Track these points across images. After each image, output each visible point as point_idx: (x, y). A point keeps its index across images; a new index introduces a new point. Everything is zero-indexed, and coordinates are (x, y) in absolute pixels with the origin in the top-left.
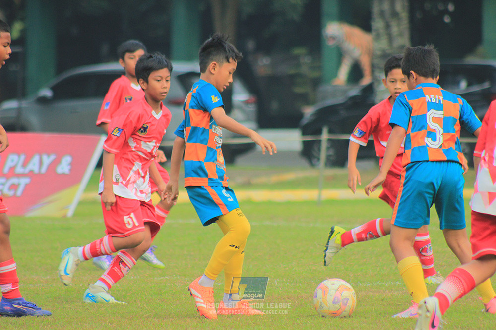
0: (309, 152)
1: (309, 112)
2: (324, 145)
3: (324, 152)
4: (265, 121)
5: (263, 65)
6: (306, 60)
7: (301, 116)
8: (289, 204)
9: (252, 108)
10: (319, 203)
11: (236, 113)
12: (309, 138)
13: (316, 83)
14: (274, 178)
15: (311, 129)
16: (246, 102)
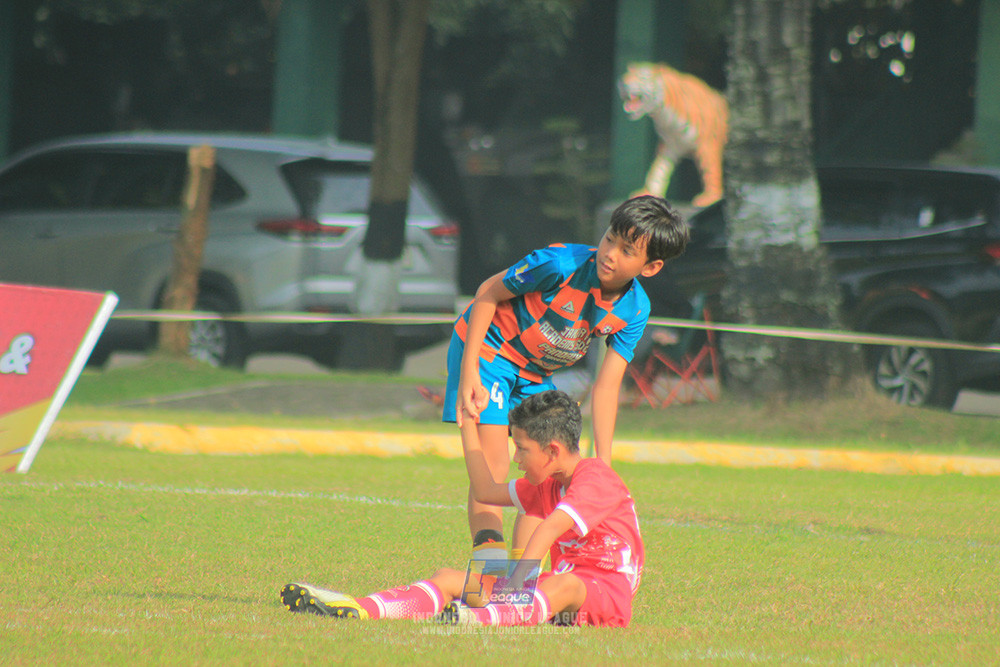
5: (478, 151)
6: (575, 145)
9: (447, 248)
11: (412, 258)
16: (435, 233)
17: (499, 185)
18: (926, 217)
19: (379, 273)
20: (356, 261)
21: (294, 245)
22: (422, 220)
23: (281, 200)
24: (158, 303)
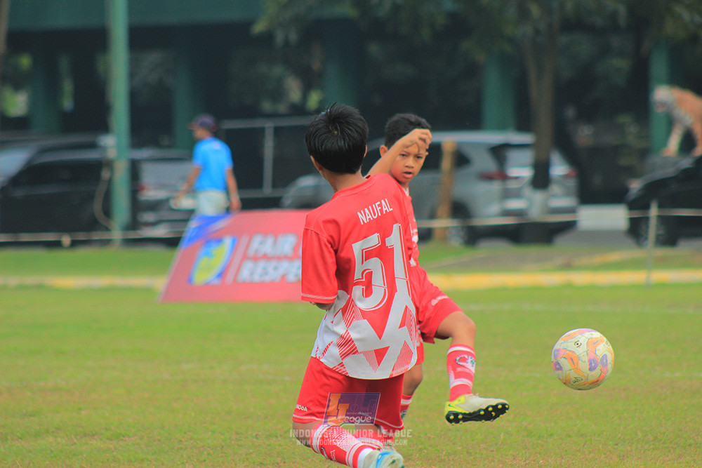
0: (636, 230)
1: (635, 186)
2: (653, 223)
3: (653, 229)
4: (588, 196)
5: (584, 135)
6: (632, 129)
7: (626, 190)
8: (614, 288)
9: (572, 183)
10: (648, 286)
11: (555, 189)
12: (636, 214)
13: (644, 153)
14: (598, 259)
15: (640, 204)
16: (566, 176)
17: (596, 151)
19: (538, 197)
20: (528, 192)
21: (496, 186)
22: (559, 169)
23: (488, 164)
24: (433, 216)
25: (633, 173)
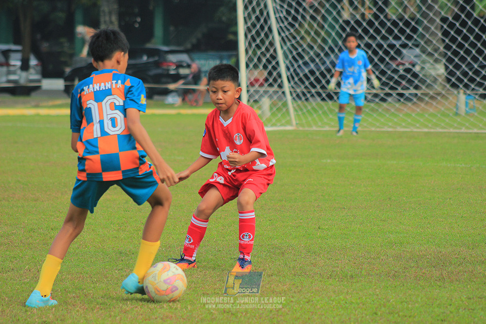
0: (68, 90)
1: (68, 70)
4: (47, 74)
5: (45, 46)
6: (66, 45)
7: (64, 72)
8: (58, 116)
9: (39, 68)
11: (32, 71)
12: (68, 83)
13: (72, 56)
14: (51, 103)
15: (70, 79)
16: (37, 65)
17: (50, 54)
18: (145, 58)
19: (24, 74)
20: (19, 71)
21: (4, 69)
22: (33, 62)
25: (66, 64)
